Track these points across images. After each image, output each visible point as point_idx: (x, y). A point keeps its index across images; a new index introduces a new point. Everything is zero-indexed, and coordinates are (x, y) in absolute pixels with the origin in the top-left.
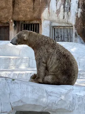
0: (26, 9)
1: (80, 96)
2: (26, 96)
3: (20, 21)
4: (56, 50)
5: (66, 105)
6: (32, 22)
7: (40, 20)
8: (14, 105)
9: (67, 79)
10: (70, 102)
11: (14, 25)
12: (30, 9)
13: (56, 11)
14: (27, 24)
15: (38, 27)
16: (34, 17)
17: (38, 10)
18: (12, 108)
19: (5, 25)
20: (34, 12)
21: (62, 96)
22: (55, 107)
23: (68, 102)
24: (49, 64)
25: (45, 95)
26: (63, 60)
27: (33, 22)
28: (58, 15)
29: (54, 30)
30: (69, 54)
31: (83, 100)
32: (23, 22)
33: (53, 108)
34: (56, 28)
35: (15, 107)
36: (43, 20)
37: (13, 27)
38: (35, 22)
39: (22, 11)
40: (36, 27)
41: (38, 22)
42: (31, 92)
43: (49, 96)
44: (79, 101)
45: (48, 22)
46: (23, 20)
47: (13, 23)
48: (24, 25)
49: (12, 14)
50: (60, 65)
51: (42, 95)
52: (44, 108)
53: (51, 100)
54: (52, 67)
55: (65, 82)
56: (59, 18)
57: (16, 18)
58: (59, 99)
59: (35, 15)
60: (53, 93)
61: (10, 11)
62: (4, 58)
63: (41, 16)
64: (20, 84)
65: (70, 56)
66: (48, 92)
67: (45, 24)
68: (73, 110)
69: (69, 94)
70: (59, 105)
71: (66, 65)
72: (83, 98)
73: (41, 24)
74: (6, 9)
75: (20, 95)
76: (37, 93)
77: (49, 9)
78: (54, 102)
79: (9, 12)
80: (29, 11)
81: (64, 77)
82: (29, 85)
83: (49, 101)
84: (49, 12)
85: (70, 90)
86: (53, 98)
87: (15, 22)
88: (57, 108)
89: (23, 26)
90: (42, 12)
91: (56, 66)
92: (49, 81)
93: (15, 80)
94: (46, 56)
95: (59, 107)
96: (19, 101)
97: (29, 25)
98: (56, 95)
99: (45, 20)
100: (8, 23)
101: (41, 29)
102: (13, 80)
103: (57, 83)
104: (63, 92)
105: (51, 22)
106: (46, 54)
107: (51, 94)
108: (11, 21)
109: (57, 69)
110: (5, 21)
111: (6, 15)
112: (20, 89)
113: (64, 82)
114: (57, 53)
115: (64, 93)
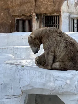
0: (46, 2)
2: (34, 80)
3: (41, 14)
4: (63, 38)
5: (71, 88)
6: (52, 15)
7: (59, 12)
8: (23, 89)
9: (74, 65)
10: (75, 85)
11: (36, 17)
12: (50, 3)
13: (74, 4)
14: (48, 17)
15: (59, 19)
16: (54, 10)
17: (58, 3)
18: (22, 92)
19: (28, 18)
20: (54, 6)
21: (67, 80)
22: (61, 90)
23: (73, 86)
24: (57, 52)
25: (52, 79)
26: (70, 48)
27: (54, 14)
28: (76, 8)
29: (73, 21)
30: (75, 42)
32: (44, 15)
33: (60, 92)
34: (75, 19)
35: (24, 90)
36: (63, 12)
37: (36, 19)
38: (55, 14)
39: (43, 5)
40: (56, 19)
41: (58, 14)
42: (39, 77)
43: (56, 80)
45: (67, 14)
46: (44, 13)
47: (36, 16)
48: (46, 17)
49: (34, 8)
50: (67, 52)
51: (49, 79)
52: (51, 91)
53: (58, 84)
54: (60, 55)
55: (72, 68)
56: (77, 10)
57: (38, 11)
58: (65, 83)
59: (55, 8)
60: (59, 78)
61: (33, 5)
62: (25, 48)
63: (60, 9)
64: (28, 70)
65: (76, 44)
66: (55, 77)
67: (65, 15)
69: (74, 78)
70: (64, 88)
71: (73, 52)
73: (61, 16)
74: (29, 4)
75: (29, 79)
76: (45, 78)
77: (68, 2)
78: (60, 86)
79: (31, 6)
80: (50, 5)
81: (71, 63)
82: (38, 71)
83: (55, 85)
84: (68, 4)
85: (75, 75)
86: (59, 83)
87: (37, 15)
88: (64, 91)
89: (44, 19)
90: (62, 5)
91: (64, 53)
92: (56, 67)
93: (25, 66)
94: (55, 44)
95: (65, 90)
96: (27, 86)
97: (50, 17)
98: (62, 80)
99: (64, 12)
100: (31, 16)
101: (61, 21)
102: (23, 66)
103: (64, 69)
104: (68, 77)
105: (70, 14)
106: (54, 43)
107: (58, 79)
108: (34, 14)
109: (65, 56)
110: (29, 15)
111: (29, 9)
112: (28, 74)
113: (70, 68)
114: (64, 40)
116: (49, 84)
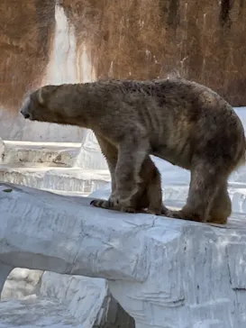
1: (159, 242)
2: (19, 230)
10: (137, 256)
21: (114, 239)
25: (76, 233)
31: (163, 253)
42: (37, 222)
43: (86, 237)
44: (156, 256)
51: (65, 231)
53: (88, 247)
58: (107, 246)
60: (94, 230)
66: (86, 226)
68: (146, 279)
69: (137, 236)
70: (105, 261)
72: (164, 250)
75: (6, 226)
76: (54, 226)
78: (94, 253)
83: (82, 249)
86: (92, 243)
98: (100, 236)
104: (117, 229)
107: (91, 233)
115: (120, 232)
116: (61, 245)
